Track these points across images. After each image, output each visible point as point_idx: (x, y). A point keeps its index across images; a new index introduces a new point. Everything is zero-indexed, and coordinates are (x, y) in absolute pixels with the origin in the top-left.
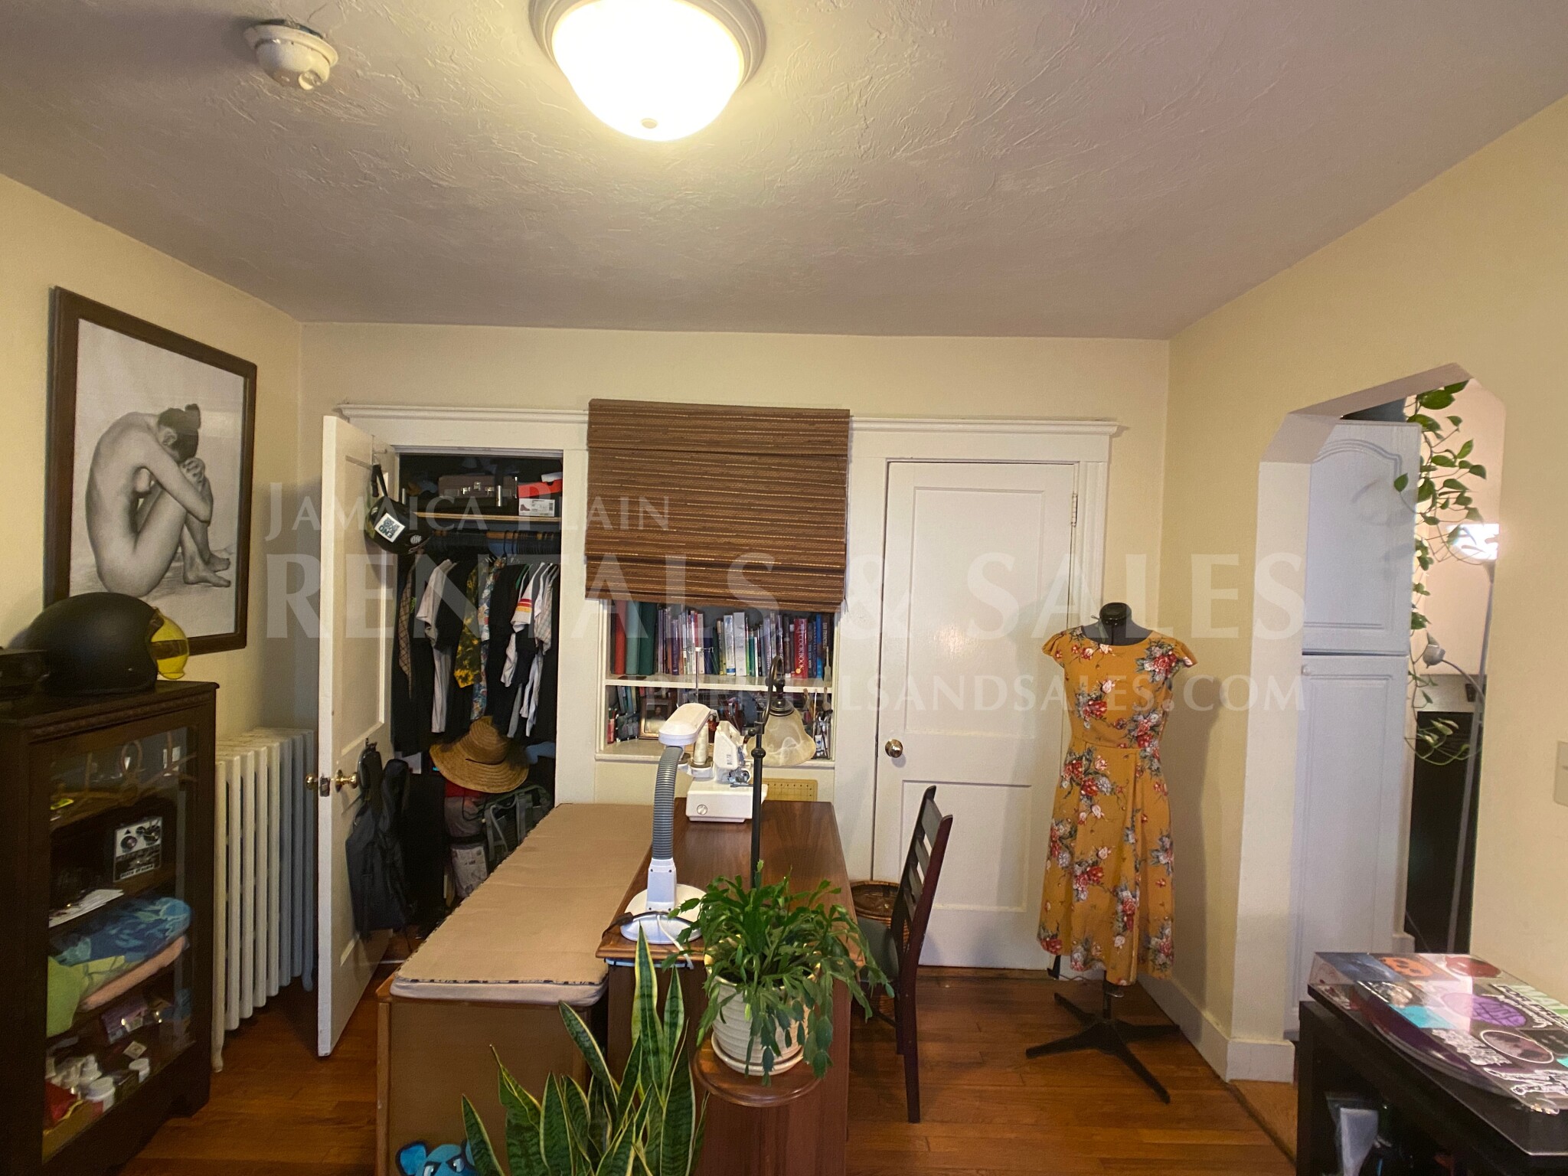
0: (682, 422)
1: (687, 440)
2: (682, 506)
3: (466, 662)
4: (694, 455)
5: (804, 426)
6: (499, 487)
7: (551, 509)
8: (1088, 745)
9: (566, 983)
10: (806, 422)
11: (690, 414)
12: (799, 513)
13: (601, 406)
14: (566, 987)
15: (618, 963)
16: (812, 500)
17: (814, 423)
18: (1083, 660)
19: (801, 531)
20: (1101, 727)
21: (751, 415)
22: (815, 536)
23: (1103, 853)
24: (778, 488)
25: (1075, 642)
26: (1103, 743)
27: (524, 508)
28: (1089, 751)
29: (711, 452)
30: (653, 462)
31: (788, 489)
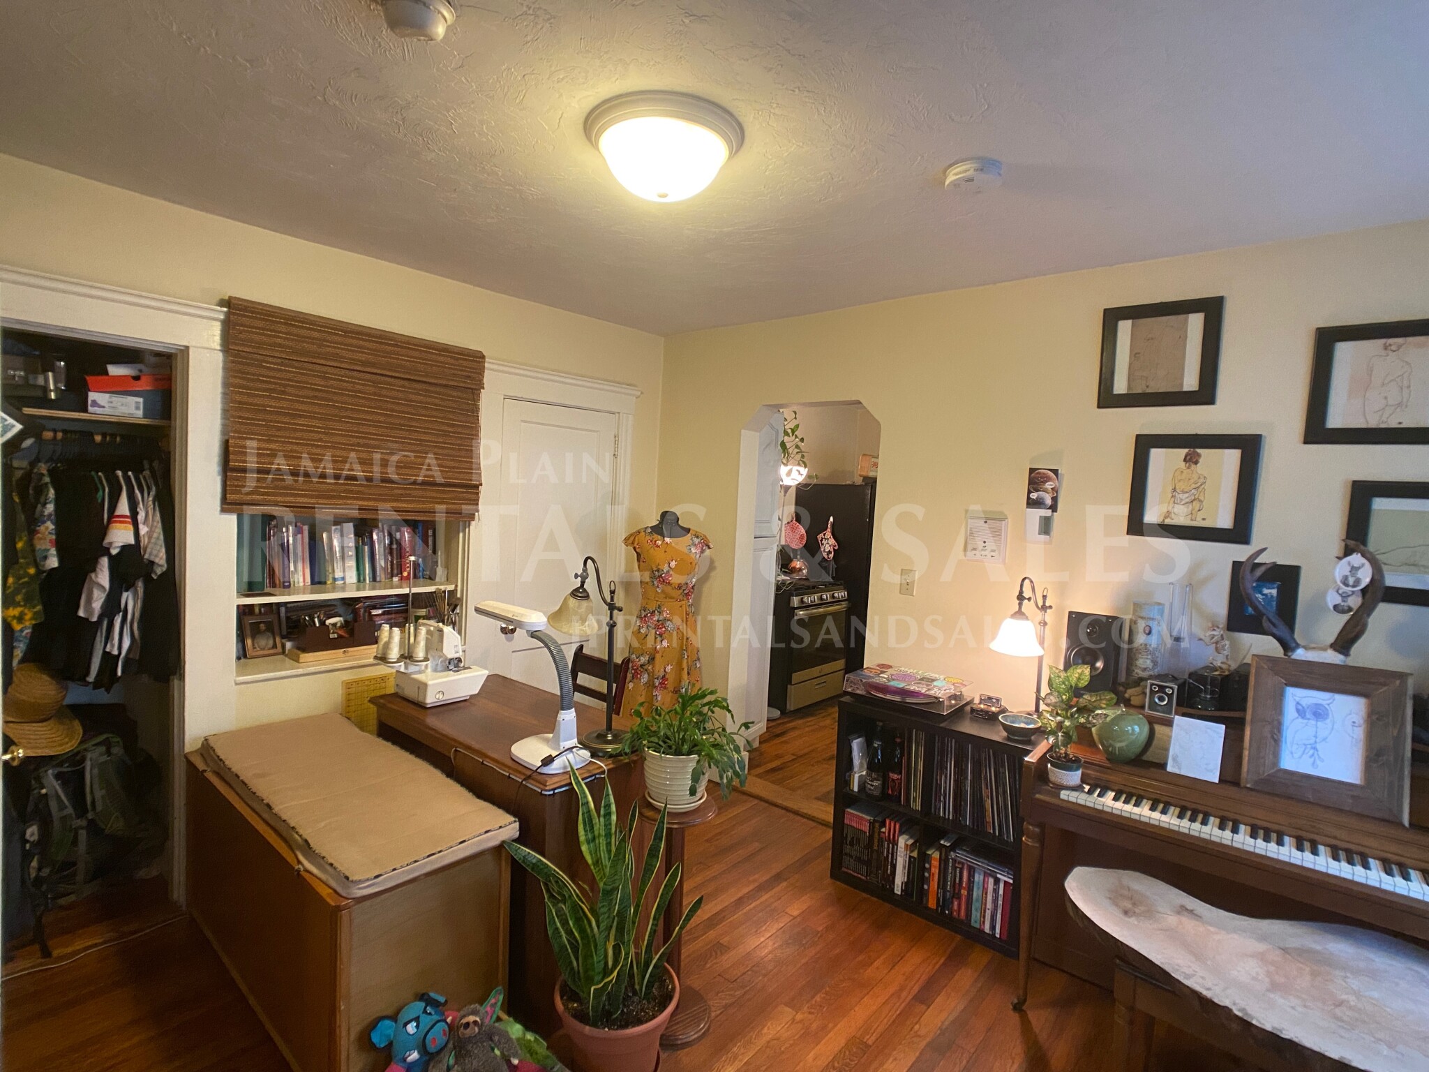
0: (337, 338)
1: (344, 358)
2: (336, 421)
3: (19, 598)
4: (347, 372)
5: (449, 360)
6: (50, 374)
7: (137, 408)
8: (659, 603)
9: (501, 827)
10: (451, 357)
11: (346, 332)
12: (443, 435)
13: (246, 307)
14: (501, 830)
15: (556, 791)
16: (453, 426)
17: (458, 359)
18: (656, 549)
19: (446, 452)
20: (668, 589)
21: (404, 343)
22: (457, 456)
23: (669, 668)
24: (424, 412)
25: (648, 537)
26: (668, 600)
27: (95, 403)
28: (659, 607)
29: (364, 372)
30: (302, 374)
31: (434, 413)
